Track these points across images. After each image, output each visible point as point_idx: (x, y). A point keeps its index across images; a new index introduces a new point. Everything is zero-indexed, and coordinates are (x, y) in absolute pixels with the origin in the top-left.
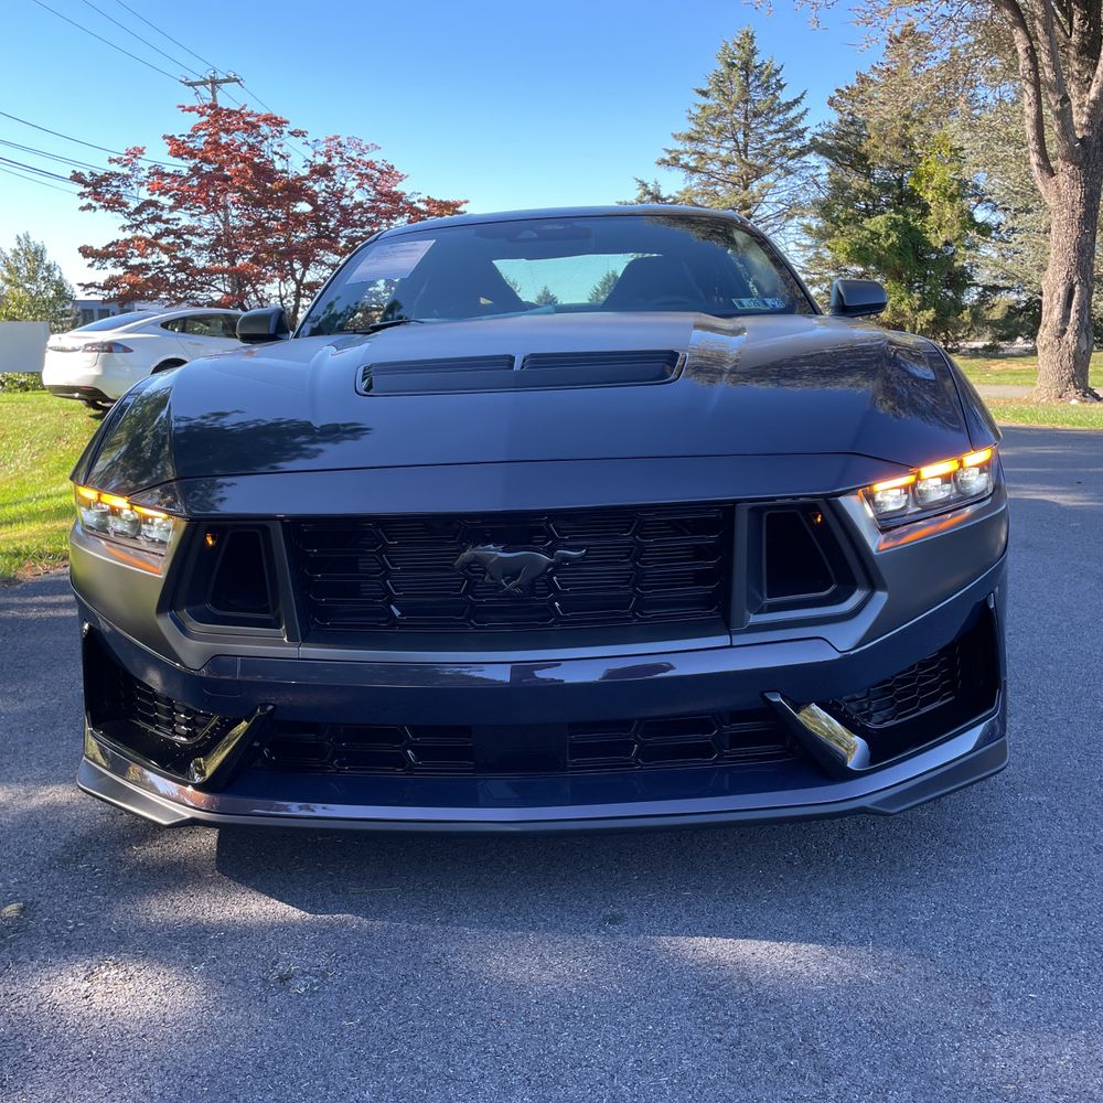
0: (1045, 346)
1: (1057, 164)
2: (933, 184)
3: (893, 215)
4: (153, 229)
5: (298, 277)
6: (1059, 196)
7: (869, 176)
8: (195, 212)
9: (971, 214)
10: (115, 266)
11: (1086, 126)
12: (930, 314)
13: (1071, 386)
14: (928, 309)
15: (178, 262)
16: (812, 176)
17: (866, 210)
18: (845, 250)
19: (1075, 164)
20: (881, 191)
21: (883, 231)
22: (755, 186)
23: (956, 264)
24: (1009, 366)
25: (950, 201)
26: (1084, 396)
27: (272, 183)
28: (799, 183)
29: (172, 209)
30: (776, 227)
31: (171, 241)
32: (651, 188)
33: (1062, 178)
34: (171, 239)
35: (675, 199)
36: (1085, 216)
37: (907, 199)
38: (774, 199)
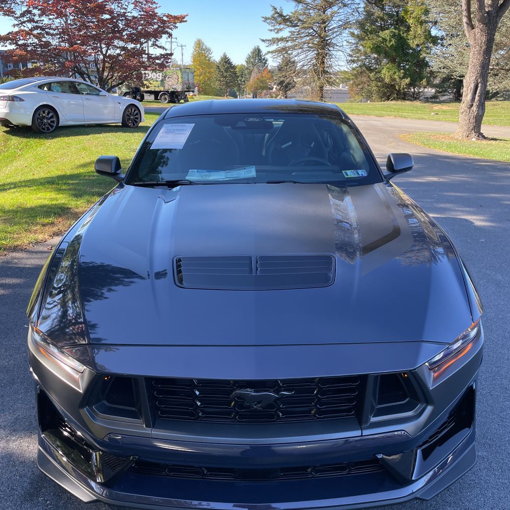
0: (463, 112)
1: (475, 22)
2: (413, 16)
3: (393, 30)
4: (30, 25)
5: (104, 53)
6: (475, 39)
7: (383, 9)
8: (51, 17)
9: (430, 32)
10: (10, 44)
11: (490, 5)
12: (407, 81)
13: (473, 132)
14: (407, 78)
15: (43, 43)
16: (356, 8)
17: (381, 26)
18: (370, 47)
19: (484, 24)
20: (388, 17)
21: (388, 38)
22: (329, 12)
23: (421, 56)
24: (442, 107)
25: (420, 25)
26: (478, 136)
27: (90, 4)
28: (350, 11)
29: (40, 16)
30: (338, 33)
31: (39, 32)
32: (278, 11)
33: (477, 30)
34: (39, 31)
35: (290, 16)
36: (486, 50)
37: (400, 21)
38: (337, 19)
